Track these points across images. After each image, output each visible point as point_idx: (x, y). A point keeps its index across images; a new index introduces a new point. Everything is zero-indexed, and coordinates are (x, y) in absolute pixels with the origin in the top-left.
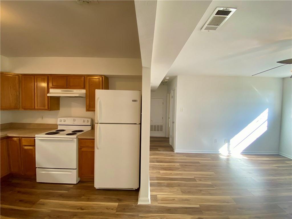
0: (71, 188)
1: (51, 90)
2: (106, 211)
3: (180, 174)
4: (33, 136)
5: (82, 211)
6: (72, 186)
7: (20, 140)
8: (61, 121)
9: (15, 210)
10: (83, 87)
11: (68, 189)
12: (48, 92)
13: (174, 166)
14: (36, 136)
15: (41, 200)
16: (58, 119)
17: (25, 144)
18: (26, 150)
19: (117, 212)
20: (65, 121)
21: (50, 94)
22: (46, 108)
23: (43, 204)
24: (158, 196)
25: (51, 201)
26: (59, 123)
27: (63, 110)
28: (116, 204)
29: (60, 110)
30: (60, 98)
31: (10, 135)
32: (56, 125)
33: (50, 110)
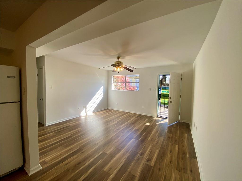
3: (58, 138)
13: (51, 136)
24: (46, 160)
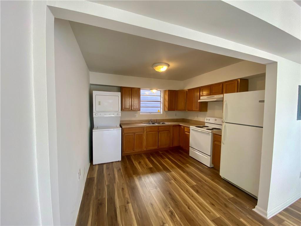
0: (206, 168)
1: (201, 98)
2: (221, 193)
4: (189, 127)
5: (205, 182)
6: (207, 167)
7: (184, 128)
8: (207, 120)
9: (176, 162)
10: (221, 92)
11: (204, 168)
12: (200, 99)
14: (191, 126)
15: (188, 165)
16: (206, 118)
17: (186, 131)
18: (186, 134)
19: (228, 199)
20: (209, 120)
21: (200, 100)
22: (198, 110)
23: (188, 167)
25: (192, 168)
26: (206, 121)
27: (209, 112)
28: (232, 196)
29: (208, 112)
30: (208, 103)
31: (180, 124)
32: (204, 123)
33: (200, 111)
